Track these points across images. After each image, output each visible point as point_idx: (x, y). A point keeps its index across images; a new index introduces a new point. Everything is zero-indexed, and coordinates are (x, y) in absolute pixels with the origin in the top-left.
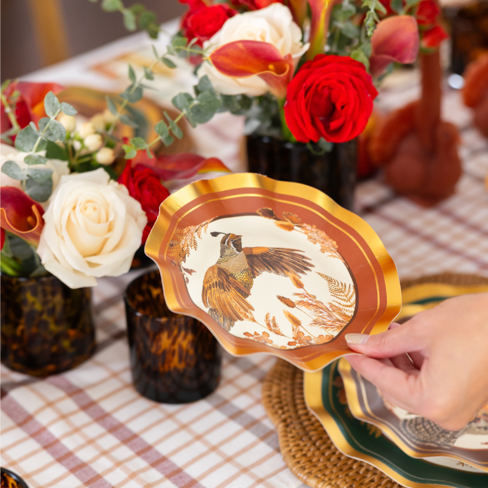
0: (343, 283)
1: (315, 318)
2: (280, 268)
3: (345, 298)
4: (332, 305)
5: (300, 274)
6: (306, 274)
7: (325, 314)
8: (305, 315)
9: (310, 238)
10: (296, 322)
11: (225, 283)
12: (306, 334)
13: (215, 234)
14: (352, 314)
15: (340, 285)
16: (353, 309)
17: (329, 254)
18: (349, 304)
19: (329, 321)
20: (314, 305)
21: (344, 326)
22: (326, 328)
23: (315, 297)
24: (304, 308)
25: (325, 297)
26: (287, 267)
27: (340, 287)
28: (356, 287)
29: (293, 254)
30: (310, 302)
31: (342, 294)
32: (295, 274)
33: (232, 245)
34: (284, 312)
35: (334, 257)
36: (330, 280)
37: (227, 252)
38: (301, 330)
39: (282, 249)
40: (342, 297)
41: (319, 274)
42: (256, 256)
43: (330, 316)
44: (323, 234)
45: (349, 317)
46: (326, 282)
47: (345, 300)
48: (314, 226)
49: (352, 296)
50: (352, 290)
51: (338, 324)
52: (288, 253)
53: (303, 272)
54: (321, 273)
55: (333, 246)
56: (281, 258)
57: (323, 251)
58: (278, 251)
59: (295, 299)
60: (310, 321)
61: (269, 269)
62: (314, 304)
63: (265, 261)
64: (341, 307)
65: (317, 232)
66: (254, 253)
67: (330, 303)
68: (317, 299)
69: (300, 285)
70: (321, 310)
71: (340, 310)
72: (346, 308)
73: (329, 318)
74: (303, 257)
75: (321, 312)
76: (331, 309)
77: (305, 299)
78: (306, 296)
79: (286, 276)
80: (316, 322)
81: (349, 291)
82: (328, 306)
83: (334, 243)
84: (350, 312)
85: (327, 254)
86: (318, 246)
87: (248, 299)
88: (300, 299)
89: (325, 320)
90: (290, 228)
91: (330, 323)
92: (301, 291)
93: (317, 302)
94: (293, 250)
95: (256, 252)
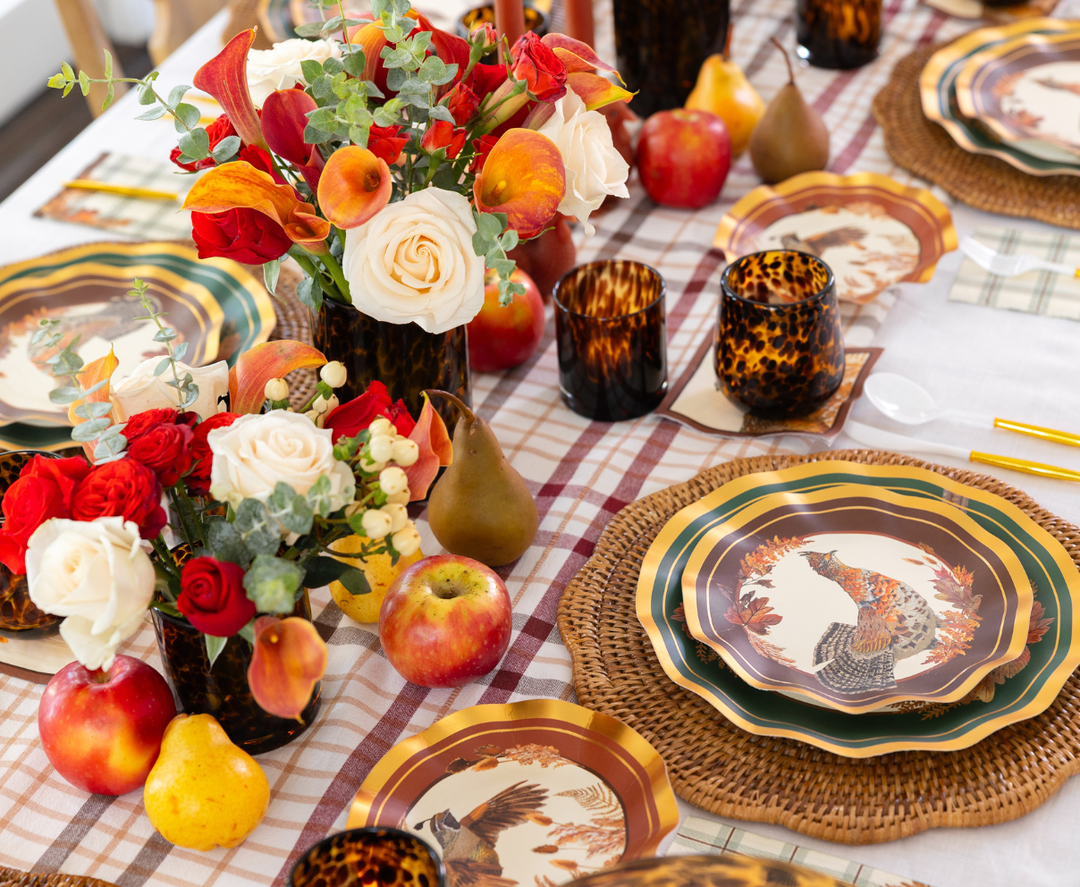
0: (590, 787)
1: (588, 847)
2: (513, 818)
3: (603, 804)
4: (596, 821)
5: (539, 809)
7: (595, 835)
8: (575, 851)
9: (522, 761)
10: (571, 865)
12: (590, 872)
13: (419, 827)
14: (622, 815)
15: (589, 791)
16: (620, 810)
17: (553, 764)
18: (612, 808)
19: (604, 840)
20: (577, 834)
21: (624, 837)
22: (607, 851)
23: (572, 824)
24: (569, 845)
25: (583, 816)
26: (520, 810)
27: (590, 793)
28: (606, 783)
29: (518, 791)
30: (570, 832)
31: (598, 801)
32: (534, 812)
33: (445, 826)
34: (551, 862)
35: (562, 765)
36: (575, 794)
37: (446, 837)
38: (581, 870)
39: (502, 793)
40: (600, 805)
41: (559, 794)
42: (480, 821)
43: (601, 833)
44: (533, 747)
45: (620, 820)
46: (572, 799)
47: (605, 806)
48: (519, 746)
49: (610, 798)
50: (606, 789)
51: (616, 838)
52: (511, 794)
53: (540, 805)
54: (560, 792)
55: (552, 753)
56: (507, 804)
57: (545, 765)
58: (498, 799)
59: (552, 841)
60: (585, 853)
61: (503, 826)
62: (576, 832)
63: (493, 819)
64: (607, 816)
65: (525, 750)
66: (475, 819)
67: (592, 820)
68: (576, 824)
69: (547, 821)
70: (589, 834)
71: (607, 819)
72: (613, 814)
73: (602, 838)
74: (530, 787)
75: (590, 836)
76: (597, 826)
77: (564, 834)
78: (561, 830)
80: (592, 851)
81: (603, 793)
82: (592, 824)
83: (551, 748)
84: (619, 814)
85: (552, 765)
86: (537, 763)
88: (557, 837)
89: (599, 843)
90: (494, 764)
91: (607, 842)
92: (552, 827)
93: (577, 828)
94: (514, 787)
95: (476, 816)
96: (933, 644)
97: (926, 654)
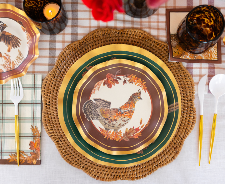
1: (4, 63)
2: (8, 43)
3: (19, 62)
4: (13, 62)
5: (12, 47)
6: (14, 48)
7: (9, 64)
9: (27, 37)
14: (16, 68)
18: (18, 64)
22: (5, 68)
23: (10, 57)
24: (3, 59)
27: (22, 57)
29: (17, 40)
30: (7, 58)
32: (11, 47)
33: (1, 28)
39: (15, 37)
41: (19, 50)
42: (5, 35)
43: (9, 65)
46: (18, 54)
52: (16, 39)
53: (14, 47)
54: (20, 50)
56: (12, 40)
57: (28, 43)
58: (13, 37)
60: (2, 63)
61: (5, 42)
62: (8, 59)
63: (6, 38)
64: (16, 64)
66: (5, 34)
68: (10, 58)
69: (9, 51)
70: (8, 62)
74: (19, 42)
75: (7, 63)
76: (11, 63)
77: (6, 56)
79: (8, 46)
80: (3, 65)
82: (11, 62)
83: (31, 43)
85: (28, 45)
86: (28, 41)
88: (5, 55)
90: (24, 31)
91: (7, 67)
92: (7, 53)
93: (9, 59)
94: (18, 39)
95: (6, 34)
96: (107, 129)
97: (103, 128)
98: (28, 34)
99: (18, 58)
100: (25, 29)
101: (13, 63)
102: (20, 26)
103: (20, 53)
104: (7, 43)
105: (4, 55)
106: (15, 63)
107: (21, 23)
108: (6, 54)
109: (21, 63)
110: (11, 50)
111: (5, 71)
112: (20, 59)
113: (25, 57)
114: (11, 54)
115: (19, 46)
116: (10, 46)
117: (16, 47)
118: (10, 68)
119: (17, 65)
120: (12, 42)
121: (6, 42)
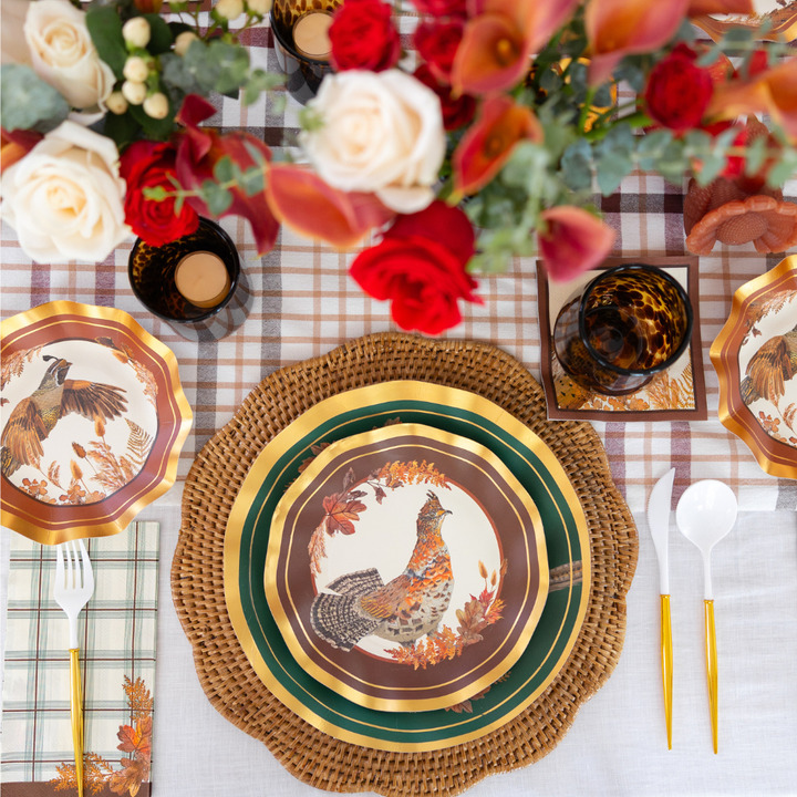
0: (148, 434)
1: (99, 472)
2: (90, 410)
3: (140, 453)
4: (123, 459)
5: (107, 419)
6: (114, 420)
7: (112, 468)
8: (90, 467)
9: (139, 375)
10: (78, 474)
11: (30, 420)
12: (83, 489)
13: (46, 358)
14: (138, 472)
15: (144, 436)
16: (140, 467)
18: (140, 460)
20: (104, 458)
22: (105, 484)
23: (110, 448)
24: (92, 460)
25: (121, 449)
26: (99, 408)
27: (143, 438)
29: (113, 394)
30: (103, 453)
31: (141, 447)
32: (103, 418)
33: (56, 374)
34: (71, 461)
35: (151, 403)
37: (49, 382)
38: (80, 483)
39: (105, 386)
40: (137, 452)
41: (128, 421)
42: (74, 392)
43: (115, 471)
44: (151, 375)
45: (133, 474)
46: (129, 431)
47: (139, 455)
48: (144, 366)
49: (145, 453)
50: (151, 444)
51: (119, 481)
52: (108, 392)
53: (111, 417)
54: (131, 420)
55: (155, 390)
56: (99, 397)
57: (146, 392)
58: (99, 388)
59: (88, 448)
60: (93, 475)
61: (79, 410)
62: (105, 456)
63: (80, 398)
64: (132, 462)
65: (146, 371)
66: (73, 388)
68: (111, 451)
69: (101, 432)
70: (109, 464)
71: (129, 465)
73: (113, 474)
74: (121, 398)
75: (108, 467)
76: (119, 464)
77: (99, 450)
78: (100, 447)
79: (93, 419)
80: (98, 477)
81: (148, 446)
82: (118, 460)
83: (157, 387)
84: (137, 469)
85: (149, 397)
86: (144, 385)
87: (43, 443)
89: (108, 476)
90: (125, 361)
91: (111, 479)
92: (99, 439)
93: (109, 454)
94: (115, 388)
95: (76, 387)
96: (409, 643)
98: (139, 365)
99: (135, 443)
100: (124, 354)
101: (124, 463)
102: (109, 351)
103: (135, 429)
104: (88, 412)
105: (92, 448)
106: (129, 459)
107: (108, 343)
108: (93, 443)
109: (146, 456)
110: (106, 427)
111: (108, 494)
112: (140, 443)
113: (153, 434)
114: (108, 438)
115: (124, 410)
116: (98, 418)
117: (118, 414)
118: (121, 478)
119: (137, 465)
120: (101, 405)
121: (84, 410)
